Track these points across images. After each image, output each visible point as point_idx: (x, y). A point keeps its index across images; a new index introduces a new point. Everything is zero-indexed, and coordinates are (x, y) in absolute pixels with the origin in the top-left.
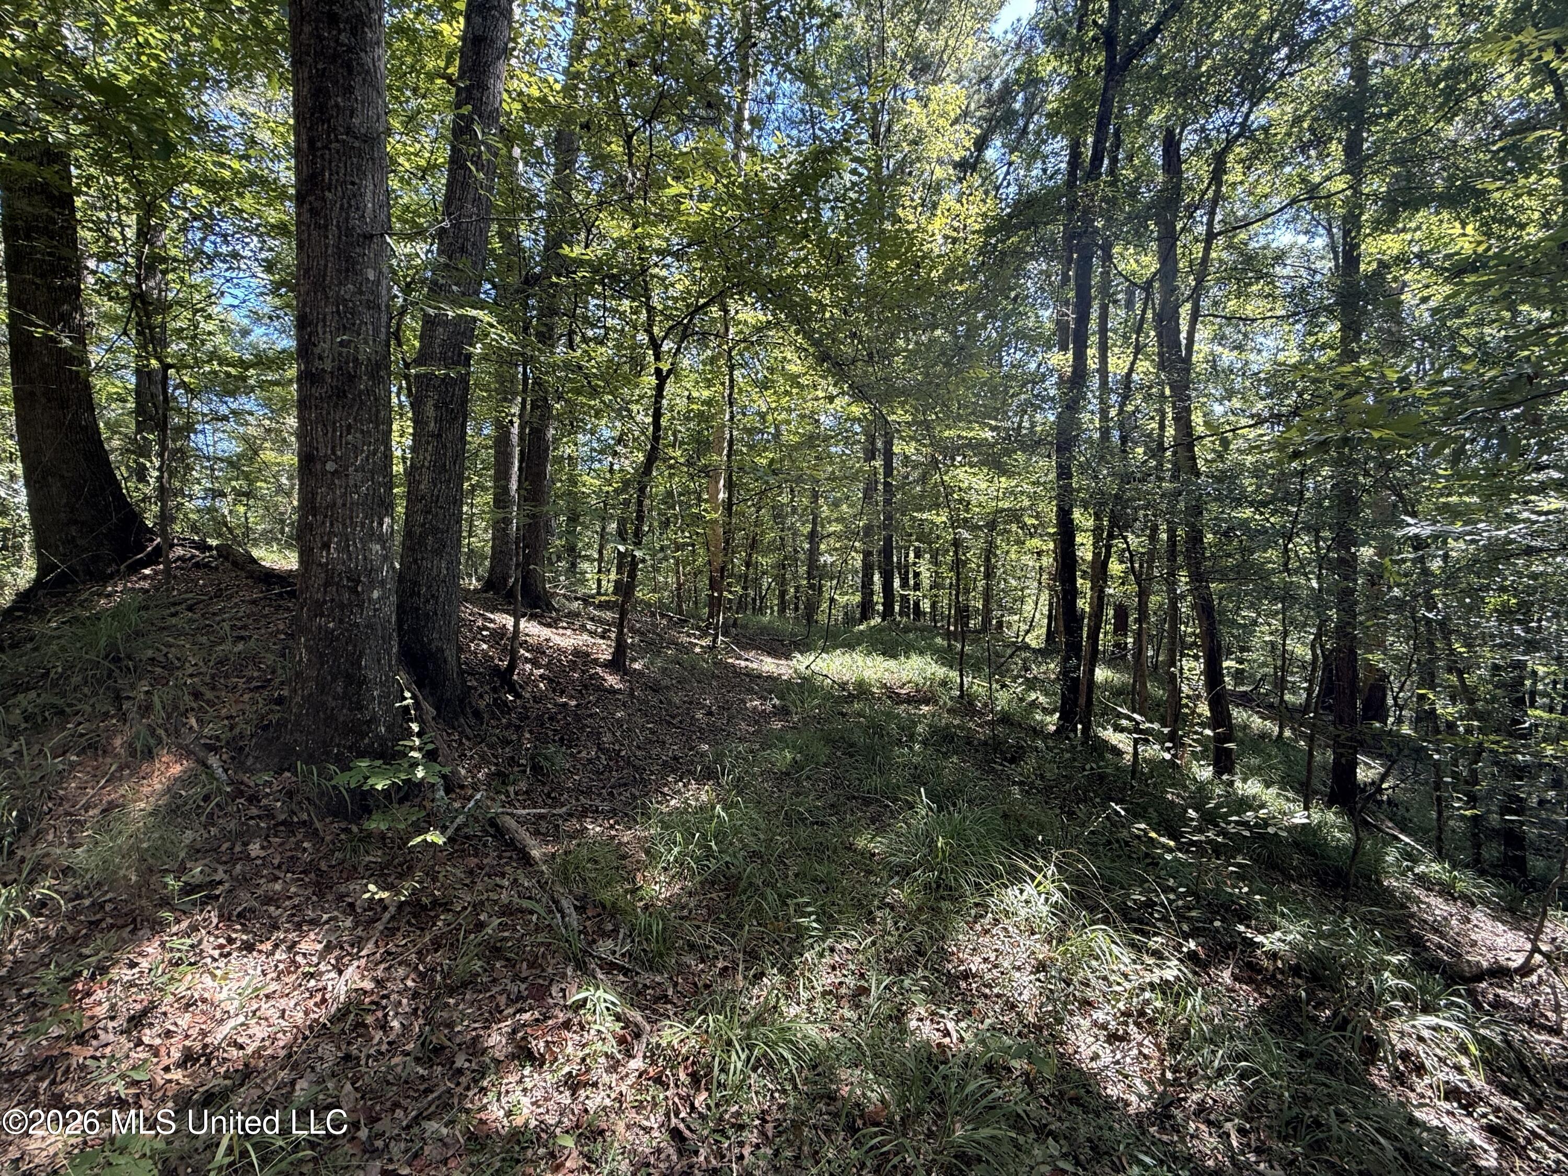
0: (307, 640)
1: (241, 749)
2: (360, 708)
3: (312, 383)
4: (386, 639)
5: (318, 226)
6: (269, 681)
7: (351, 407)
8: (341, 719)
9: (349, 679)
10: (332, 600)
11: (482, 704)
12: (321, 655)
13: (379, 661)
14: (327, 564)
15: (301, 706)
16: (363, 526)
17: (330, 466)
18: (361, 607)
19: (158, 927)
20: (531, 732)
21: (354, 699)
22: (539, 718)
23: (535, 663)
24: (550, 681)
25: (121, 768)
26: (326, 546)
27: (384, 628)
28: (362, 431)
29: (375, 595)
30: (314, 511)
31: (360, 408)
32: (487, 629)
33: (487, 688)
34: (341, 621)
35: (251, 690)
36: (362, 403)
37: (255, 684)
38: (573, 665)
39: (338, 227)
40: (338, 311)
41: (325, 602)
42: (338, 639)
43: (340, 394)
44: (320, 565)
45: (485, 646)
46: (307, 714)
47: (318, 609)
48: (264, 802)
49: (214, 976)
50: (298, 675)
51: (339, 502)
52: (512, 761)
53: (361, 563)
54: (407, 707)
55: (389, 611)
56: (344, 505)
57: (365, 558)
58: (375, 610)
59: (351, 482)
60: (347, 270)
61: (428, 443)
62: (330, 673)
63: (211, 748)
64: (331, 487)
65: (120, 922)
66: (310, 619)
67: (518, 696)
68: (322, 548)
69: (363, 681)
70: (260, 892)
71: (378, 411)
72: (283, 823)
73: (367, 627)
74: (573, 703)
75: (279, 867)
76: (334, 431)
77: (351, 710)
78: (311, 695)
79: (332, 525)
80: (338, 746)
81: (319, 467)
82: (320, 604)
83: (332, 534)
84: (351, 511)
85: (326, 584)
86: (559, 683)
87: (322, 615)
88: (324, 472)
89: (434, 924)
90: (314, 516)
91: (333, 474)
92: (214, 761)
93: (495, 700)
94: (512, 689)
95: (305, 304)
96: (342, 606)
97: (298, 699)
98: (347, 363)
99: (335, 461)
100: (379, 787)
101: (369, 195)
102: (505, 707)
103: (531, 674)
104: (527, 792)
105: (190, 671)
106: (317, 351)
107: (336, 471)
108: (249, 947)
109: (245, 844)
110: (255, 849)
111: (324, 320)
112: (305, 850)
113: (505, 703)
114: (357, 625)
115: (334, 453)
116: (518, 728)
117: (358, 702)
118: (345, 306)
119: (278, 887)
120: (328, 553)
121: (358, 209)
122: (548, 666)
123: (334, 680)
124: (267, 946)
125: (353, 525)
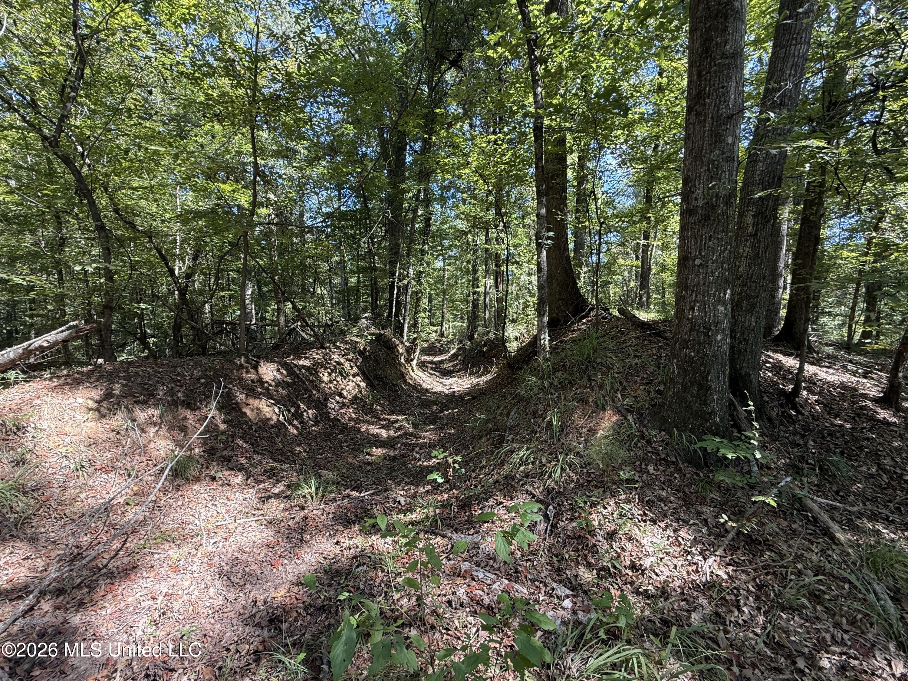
0: (678, 361)
1: (642, 414)
2: (706, 404)
3: (690, 215)
4: (723, 365)
5: (700, 122)
6: (652, 380)
7: (712, 225)
8: (695, 409)
9: (700, 386)
10: (694, 340)
11: (774, 414)
12: (685, 371)
13: (718, 378)
14: (692, 319)
15: (673, 398)
16: (714, 296)
17: (698, 262)
18: (710, 344)
19: (614, 494)
20: (814, 441)
21: (703, 399)
22: (820, 432)
23: (810, 391)
24: (825, 406)
25: (592, 413)
26: (692, 308)
27: (722, 358)
28: (718, 239)
29: (719, 337)
30: (686, 289)
31: (718, 224)
32: (770, 363)
33: (776, 403)
34: (698, 352)
35: (644, 384)
36: (719, 221)
37: (645, 381)
38: (843, 397)
39: (712, 118)
40: (709, 170)
41: (689, 340)
42: (696, 362)
43: (707, 218)
44: (688, 319)
45: (770, 374)
46: (676, 402)
47: (685, 344)
48: (653, 445)
49: (640, 530)
50: (672, 380)
51: (702, 282)
52: (802, 459)
53: (712, 318)
54: (750, 411)
55: (726, 348)
56: (704, 284)
57: (714, 315)
58: (718, 347)
59: (710, 270)
60: (716, 142)
61: (747, 241)
62: (690, 381)
63: (629, 411)
64: (697, 274)
65: (599, 485)
66: (680, 349)
67: (799, 412)
68: (690, 310)
69: (708, 389)
70: (656, 493)
71: (728, 224)
72: (664, 459)
73: (713, 356)
74: (848, 426)
75: (664, 483)
76: (701, 241)
77: (700, 404)
78: (678, 392)
79: (696, 296)
80: (692, 423)
81: (691, 263)
82: (686, 342)
83: (696, 301)
84: (708, 287)
85: (691, 330)
86: (831, 408)
87: (687, 348)
88: (694, 266)
89: (762, 556)
90: (686, 291)
91: (699, 266)
92: (630, 417)
93: (783, 412)
94: (794, 407)
95: (688, 171)
96: (699, 344)
97: (671, 393)
98: (712, 199)
99: (701, 259)
100: (730, 456)
101: (733, 90)
102: (792, 420)
103: (807, 399)
104: (817, 485)
105: (616, 370)
106: (694, 196)
107: (701, 264)
108: (654, 522)
109: (647, 465)
110: (651, 468)
111: (700, 177)
112: (675, 478)
113: (790, 416)
114: (707, 355)
115: (700, 254)
116: (803, 436)
117: (705, 401)
118: (713, 164)
119: (664, 494)
120: (693, 312)
121: (725, 102)
122: (820, 394)
123: (692, 385)
124: (663, 525)
125: (709, 295)
